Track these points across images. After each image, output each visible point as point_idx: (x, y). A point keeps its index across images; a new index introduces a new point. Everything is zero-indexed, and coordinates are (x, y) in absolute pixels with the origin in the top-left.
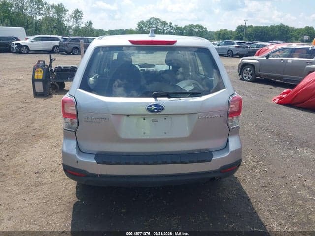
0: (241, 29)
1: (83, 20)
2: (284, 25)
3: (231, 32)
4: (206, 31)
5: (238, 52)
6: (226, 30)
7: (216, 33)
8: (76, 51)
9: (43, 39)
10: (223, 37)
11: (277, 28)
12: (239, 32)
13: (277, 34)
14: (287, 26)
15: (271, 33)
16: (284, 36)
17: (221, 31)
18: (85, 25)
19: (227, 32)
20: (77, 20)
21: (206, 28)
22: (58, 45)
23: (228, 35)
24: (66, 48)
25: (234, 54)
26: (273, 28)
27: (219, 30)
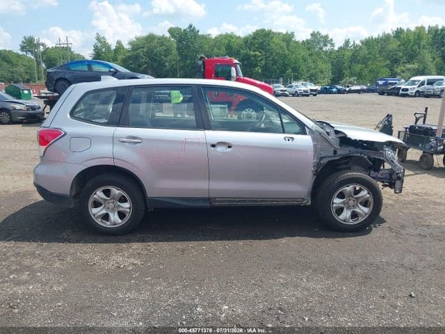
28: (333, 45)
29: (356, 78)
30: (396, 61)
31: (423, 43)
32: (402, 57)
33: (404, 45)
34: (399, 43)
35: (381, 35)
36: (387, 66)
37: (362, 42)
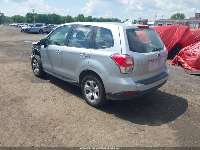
0: (29, 15)
2: (56, 14)
3: (22, 17)
4: (4, 15)
5: (46, 31)
6: (18, 16)
7: (12, 18)
10: (18, 20)
11: (52, 16)
12: (29, 18)
13: (53, 19)
14: (58, 15)
15: (49, 19)
16: (57, 21)
17: (15, 16)
19: (20, 17)
21: (3, 14)
23: (21, 19)
25: (44, 32)
26: (50, 16)
27: (14, 16)
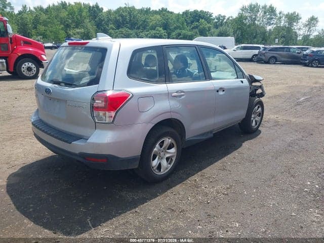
1: (317, 28)
8: (273, 60)
9: (245, 48)
18: (318, 33)
20: (310, 28)
22: (257, 53)
24: (264, 58)
28: (12, 8)
29: (42, 37)
30: (67, 26)
31: (84, 14)
32: (71, 23)
33: (71, 14)
34: (67, 13)
35: (51, 5)
36: (62, 29)
37: (35, 8)
